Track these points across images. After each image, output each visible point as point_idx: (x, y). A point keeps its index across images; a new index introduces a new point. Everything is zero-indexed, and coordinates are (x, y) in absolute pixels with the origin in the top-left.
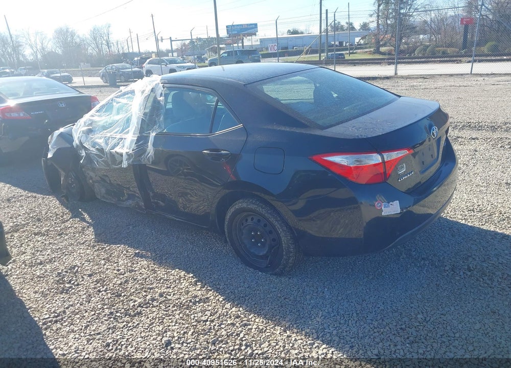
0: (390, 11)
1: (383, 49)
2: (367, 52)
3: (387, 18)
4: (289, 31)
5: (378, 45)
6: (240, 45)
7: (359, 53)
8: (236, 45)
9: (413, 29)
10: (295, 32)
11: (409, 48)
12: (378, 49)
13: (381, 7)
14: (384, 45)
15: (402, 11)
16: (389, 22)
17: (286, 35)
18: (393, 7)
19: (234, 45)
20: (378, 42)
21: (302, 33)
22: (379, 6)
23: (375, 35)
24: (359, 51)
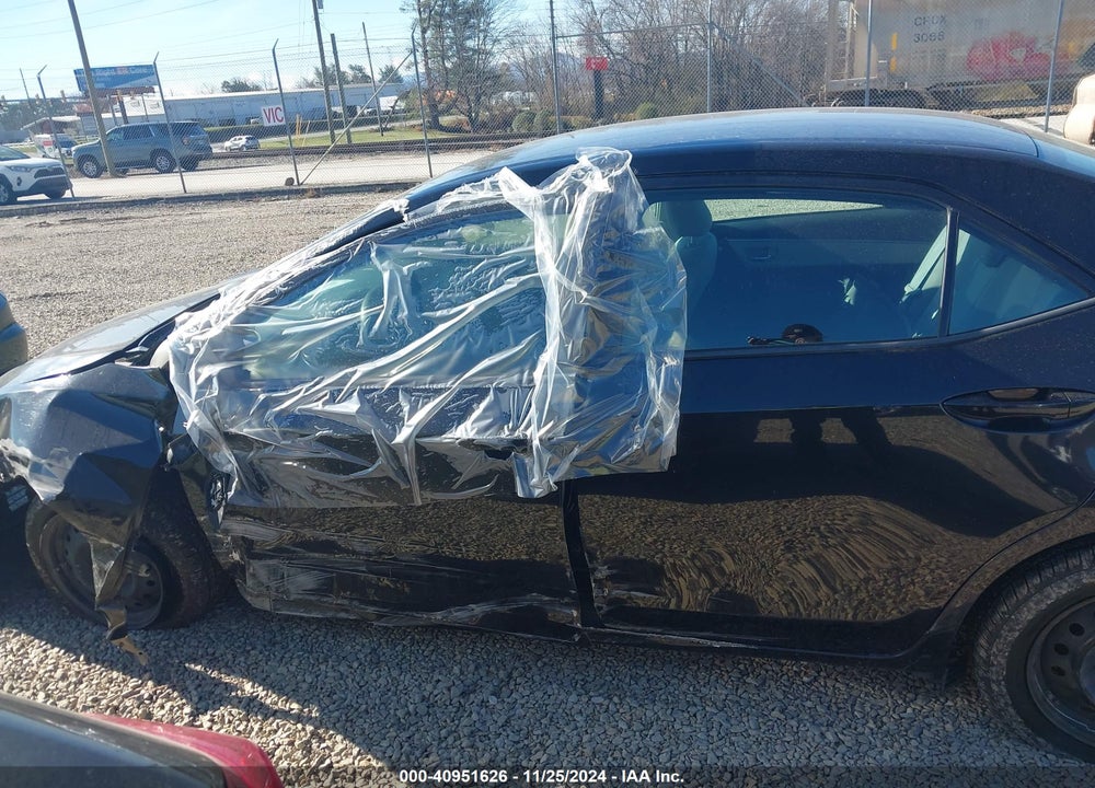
0: (447, 41)
1: (445, 120)
2: (414, 126)
3: (444, 57)
4: (226, 85)
5: (435, 111)
6: (119, 115)
7: (399, 129)
8: (109, 115)
9: (497, 80)
10: (239, 86)
11: (493, 117)
12: (435, 119)
13: (429, 34)
14: (447, 112)
15: (470, 43)
16: (448, 65)
17: (219, 94)
18: (452, 35)
19: (104, 116)
20: (434, 106)
21: (257, 88)
22: (424, 31)
23: (427, 92)
24: (397, 124)
